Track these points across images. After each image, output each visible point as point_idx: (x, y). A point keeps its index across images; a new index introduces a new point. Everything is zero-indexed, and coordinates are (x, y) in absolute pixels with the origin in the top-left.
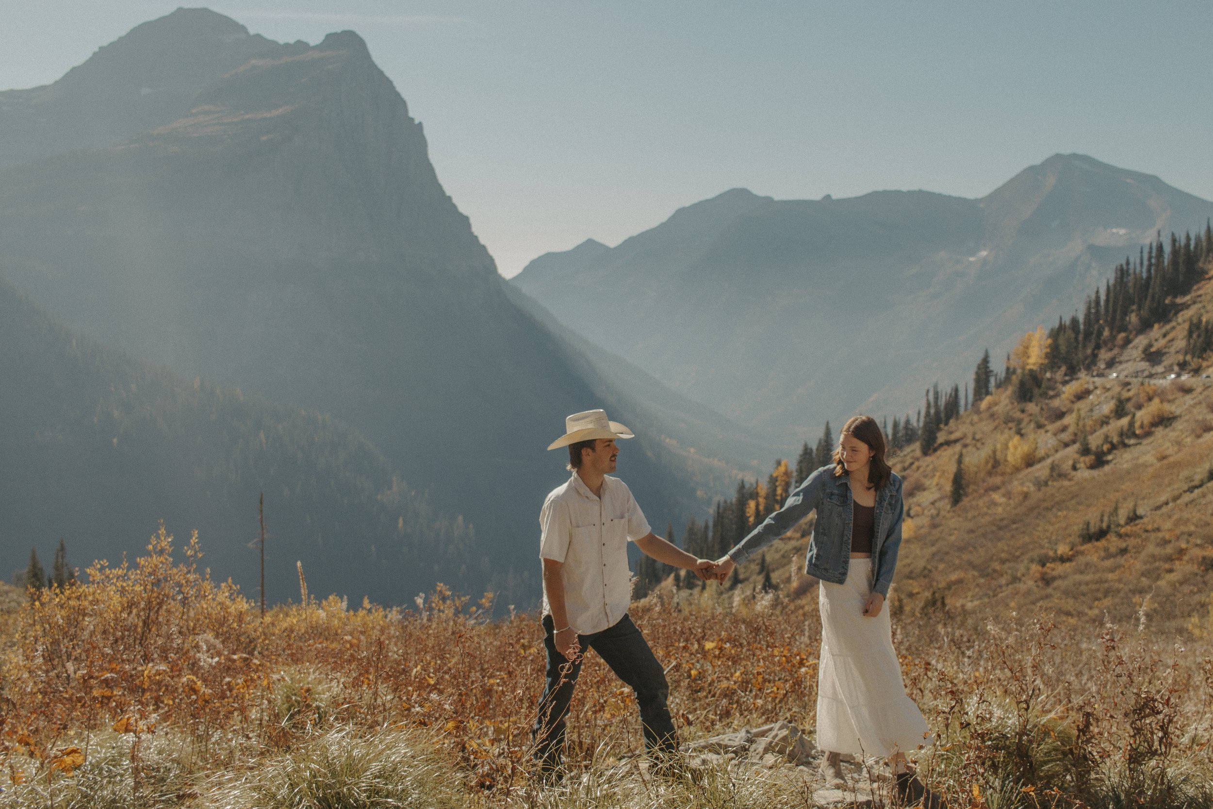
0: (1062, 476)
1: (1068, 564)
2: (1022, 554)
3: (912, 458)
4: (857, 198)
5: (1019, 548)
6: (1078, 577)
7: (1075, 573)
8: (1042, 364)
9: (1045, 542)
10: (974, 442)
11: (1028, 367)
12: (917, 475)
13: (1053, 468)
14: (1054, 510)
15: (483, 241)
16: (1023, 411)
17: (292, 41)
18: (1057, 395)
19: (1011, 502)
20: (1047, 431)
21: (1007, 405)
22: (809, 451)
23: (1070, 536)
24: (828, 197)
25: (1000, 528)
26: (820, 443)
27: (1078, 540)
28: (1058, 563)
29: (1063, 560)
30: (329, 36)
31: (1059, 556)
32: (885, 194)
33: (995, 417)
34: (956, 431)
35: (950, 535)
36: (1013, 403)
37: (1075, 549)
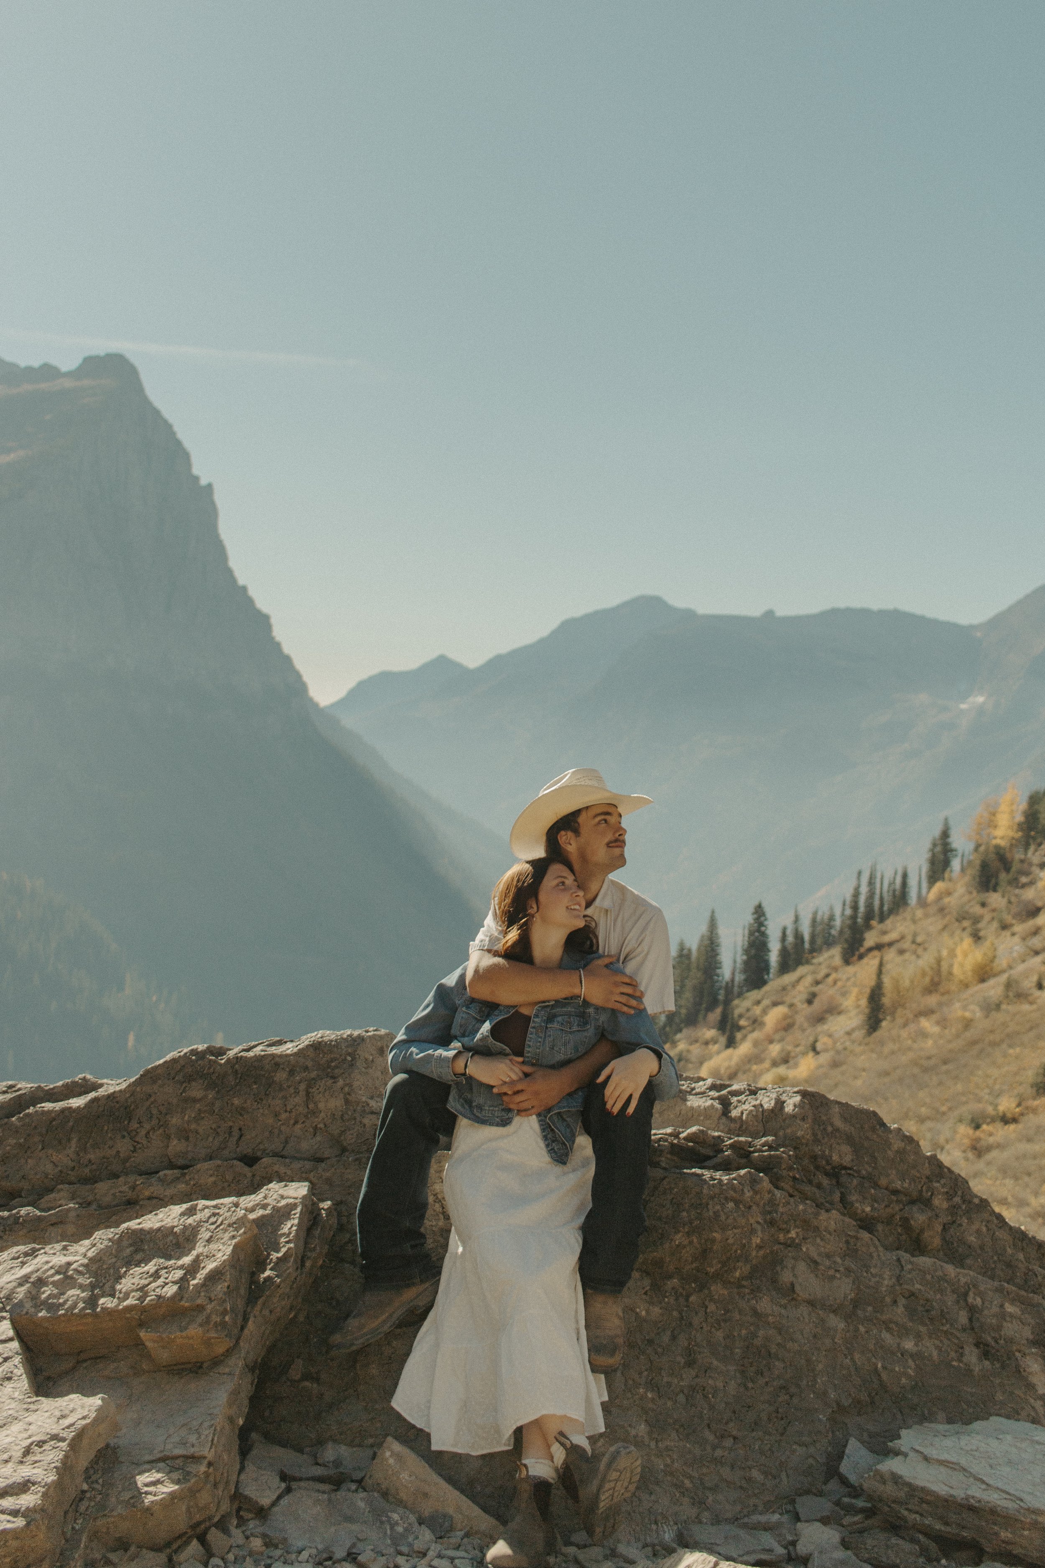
0: (1022, 996)
1: (1012, 1127)
2: (950, 1109)
3: (829, 967)
4: (809, 617)
5: (947, 1100)
6: (1024, 1147)
7: (1020, 1141)
8: (1013, 838)
9: (984, 1094)
10: (914, 946)
11: (994, 842)
12: (831, 992)
13: (1008, 985)
14: (1004, 1046)
15: (287, 649)
16: (983, 905)
17: (36, 364)
18: (1032, 883)
19: (947, 1031)
20: (1013, 934)
21: (963, 896)
22: (685, 952)
23: (1021, 1084)
24: (770, 614)
25: (925, 1070)
26: (702, 940)
27: (1030, 1091)
28: (999, 1125)
29: (1006, 1120)
30: (88, 360)
31: (1001, 1114)
32: (849, 612)
33: (946, 911)
34: (891, 930)
35: (856, 1078)
36: (971, 893)
37: (1024, 1104)
